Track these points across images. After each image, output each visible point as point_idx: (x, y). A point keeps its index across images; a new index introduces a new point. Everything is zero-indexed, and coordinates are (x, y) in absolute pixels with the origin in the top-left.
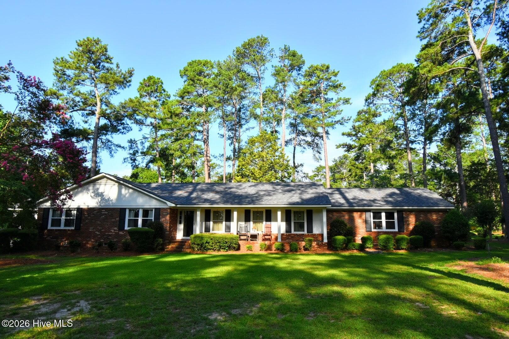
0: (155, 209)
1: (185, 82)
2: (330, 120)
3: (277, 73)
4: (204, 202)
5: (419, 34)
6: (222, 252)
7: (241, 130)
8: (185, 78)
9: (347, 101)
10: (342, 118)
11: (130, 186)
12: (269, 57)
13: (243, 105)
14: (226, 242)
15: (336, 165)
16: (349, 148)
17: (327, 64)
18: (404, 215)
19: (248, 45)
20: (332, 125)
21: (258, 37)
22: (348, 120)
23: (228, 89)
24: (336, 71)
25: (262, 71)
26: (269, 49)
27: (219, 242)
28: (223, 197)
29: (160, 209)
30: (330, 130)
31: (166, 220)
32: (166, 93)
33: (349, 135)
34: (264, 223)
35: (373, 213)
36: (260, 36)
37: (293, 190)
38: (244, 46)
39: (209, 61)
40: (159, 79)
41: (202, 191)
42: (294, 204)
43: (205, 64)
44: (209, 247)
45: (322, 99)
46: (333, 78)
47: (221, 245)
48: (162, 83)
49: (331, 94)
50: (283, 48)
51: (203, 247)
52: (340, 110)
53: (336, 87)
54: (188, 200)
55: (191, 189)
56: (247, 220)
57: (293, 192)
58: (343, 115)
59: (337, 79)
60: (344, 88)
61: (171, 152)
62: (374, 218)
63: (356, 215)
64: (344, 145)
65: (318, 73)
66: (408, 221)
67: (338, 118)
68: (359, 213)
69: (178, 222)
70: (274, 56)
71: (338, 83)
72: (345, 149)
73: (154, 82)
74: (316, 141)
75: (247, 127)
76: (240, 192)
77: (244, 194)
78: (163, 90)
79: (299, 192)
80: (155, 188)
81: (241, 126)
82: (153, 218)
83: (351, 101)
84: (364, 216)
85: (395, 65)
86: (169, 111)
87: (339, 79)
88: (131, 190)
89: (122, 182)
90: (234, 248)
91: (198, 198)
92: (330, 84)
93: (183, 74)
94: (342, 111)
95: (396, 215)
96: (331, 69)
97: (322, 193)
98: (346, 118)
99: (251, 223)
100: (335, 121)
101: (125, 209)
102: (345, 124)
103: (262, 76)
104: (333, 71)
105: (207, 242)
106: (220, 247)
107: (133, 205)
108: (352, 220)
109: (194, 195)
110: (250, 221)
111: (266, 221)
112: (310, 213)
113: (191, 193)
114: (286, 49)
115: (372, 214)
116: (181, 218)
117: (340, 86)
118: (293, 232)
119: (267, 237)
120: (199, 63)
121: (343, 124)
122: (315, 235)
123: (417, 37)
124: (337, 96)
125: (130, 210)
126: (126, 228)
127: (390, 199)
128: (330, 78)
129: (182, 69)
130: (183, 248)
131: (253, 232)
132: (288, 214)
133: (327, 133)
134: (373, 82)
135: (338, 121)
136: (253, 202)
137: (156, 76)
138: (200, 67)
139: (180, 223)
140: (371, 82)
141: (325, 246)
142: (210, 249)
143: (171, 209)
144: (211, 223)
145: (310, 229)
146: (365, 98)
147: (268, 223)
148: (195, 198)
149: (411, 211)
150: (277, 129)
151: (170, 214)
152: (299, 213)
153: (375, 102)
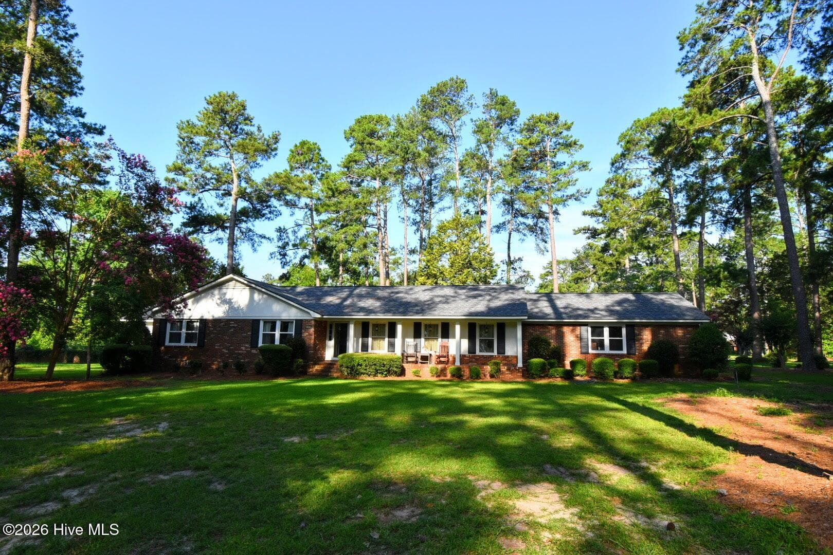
0: (296, 320)
1: (351, 146)
2: (559, 194)
3: (479, 130)
4: (358, 312)
5: (679, 67)
6: (380, 378)
7: (433, 211)
8: (352, 141)
9: (584, 166)
10: (578, 191)
11: (263, 290)
12: (467, 108)
13: (435, 176)
14: (384, 365)
15: (579, 258)
16: (594, 234)
17: (555, 113)
18: (636, 332)
19: (439, 91)
20: (564, 201)
21: (452, 79)
22: (586, 193)
23: (410, 156)
24: (569, 123)
25: (457, 128)
26: (466, 95)
27: (375, 365)
28: (385, 305)
29: (301, 320)
30: (560, 208)
31: (310, 335)
32: (324, 163)
33: (593, 214)
34: (440, 340)
35: (592, 327)
36: (455, 78)
37: (480, 296)
38: (431, 93)
39: (384, 115)
40: (316, 144)
41: (360, 296)
42: (477, 314)
43: (379, 120)
44: (363, 371)
45: (548, 164)
46: (565, 133)
47: (378, 368)
48: (320, 150)
49: (562, 157)
50: (488, 92)
51: (354, 372)
52: (574, 179)
53: (569, 145)
54: (339, 308)
55: (345, 294)
56: (417, 335)
57: (480, 298)
58: (579, 186)
59: (569, 133)
60: (581, 146)
61: (332, 243)
62: (593, 335)
63: (566, 329)
64: (586, 230)
65: (541, 126)
66: (641, 339)
67: (571, 190)
68: (571, 328)
69: (328, 338)
70: (474, 105)
71: (573, 139)
72: (587, 235)
73: (310, 149)
74: (540, 225)
75: (441, 207)
76: (409, 298)
77: (413, 301)
78: (321, 159)
79: (488, 298)
80: (301, 293)
81: (432, 204)
82: (293, 333)
83: (590, 166)
84: (578, 332)
85: (655, 110)
86: (329, 188)
87: (574, 134)
88: (265, 296)
89: (253, 285)
90: (396, 372)
91: (353, 305)
92: (561, 141)
93: (348, 135)
94: (576, 180)
95: (624, 331)
96: (562, 120)
97: (519, 300)
98: (584, 191)
99: (423, 340)
100: (567, 196)
101: (258, 321)
102: (583, 199)
103: (458, 134)
104: (564, 122)
105: (358, 365)
106: (377, 370)
107: (268, 316)
108: (560, 337)
109: (348, 302)
110: (420, 338)
111: (443, 337)
112: (501, 327)
113: (345, 299)
114: (493, 95)
115: (590, 329)
116: (331, 333)
117: (575, 144)
118: (478, 353)
119: (442, 359)
120: (370, 119)
121: (580, 200)
122: (508, 357)
123: (677, 71)
124: (571, 158)
125: (266, 322)
126: (260, 344)
127: (618, 308)
128: (561, 133)
129: (347, 129)
130: (330, 372)
131: (424, 352)
132: (472, 328)
133: (556, 213)
134: (623, 137)
135: (571, 196)
136: (422, 312)
137: (312, 140)
138: (371, 125)
139: (330, 339)
140: (620, 137)
141: (519, 372)
142: (362, 373)
143: (316, 320)
144: (370, 339)
145: (502, 349)
146: (610, 161)
147: (445, 340)
148: (348, 306)
149: (646, 325)
150: (484, 208)
151: (315, 327)
152: (486, 327)
153: (625, 166)
